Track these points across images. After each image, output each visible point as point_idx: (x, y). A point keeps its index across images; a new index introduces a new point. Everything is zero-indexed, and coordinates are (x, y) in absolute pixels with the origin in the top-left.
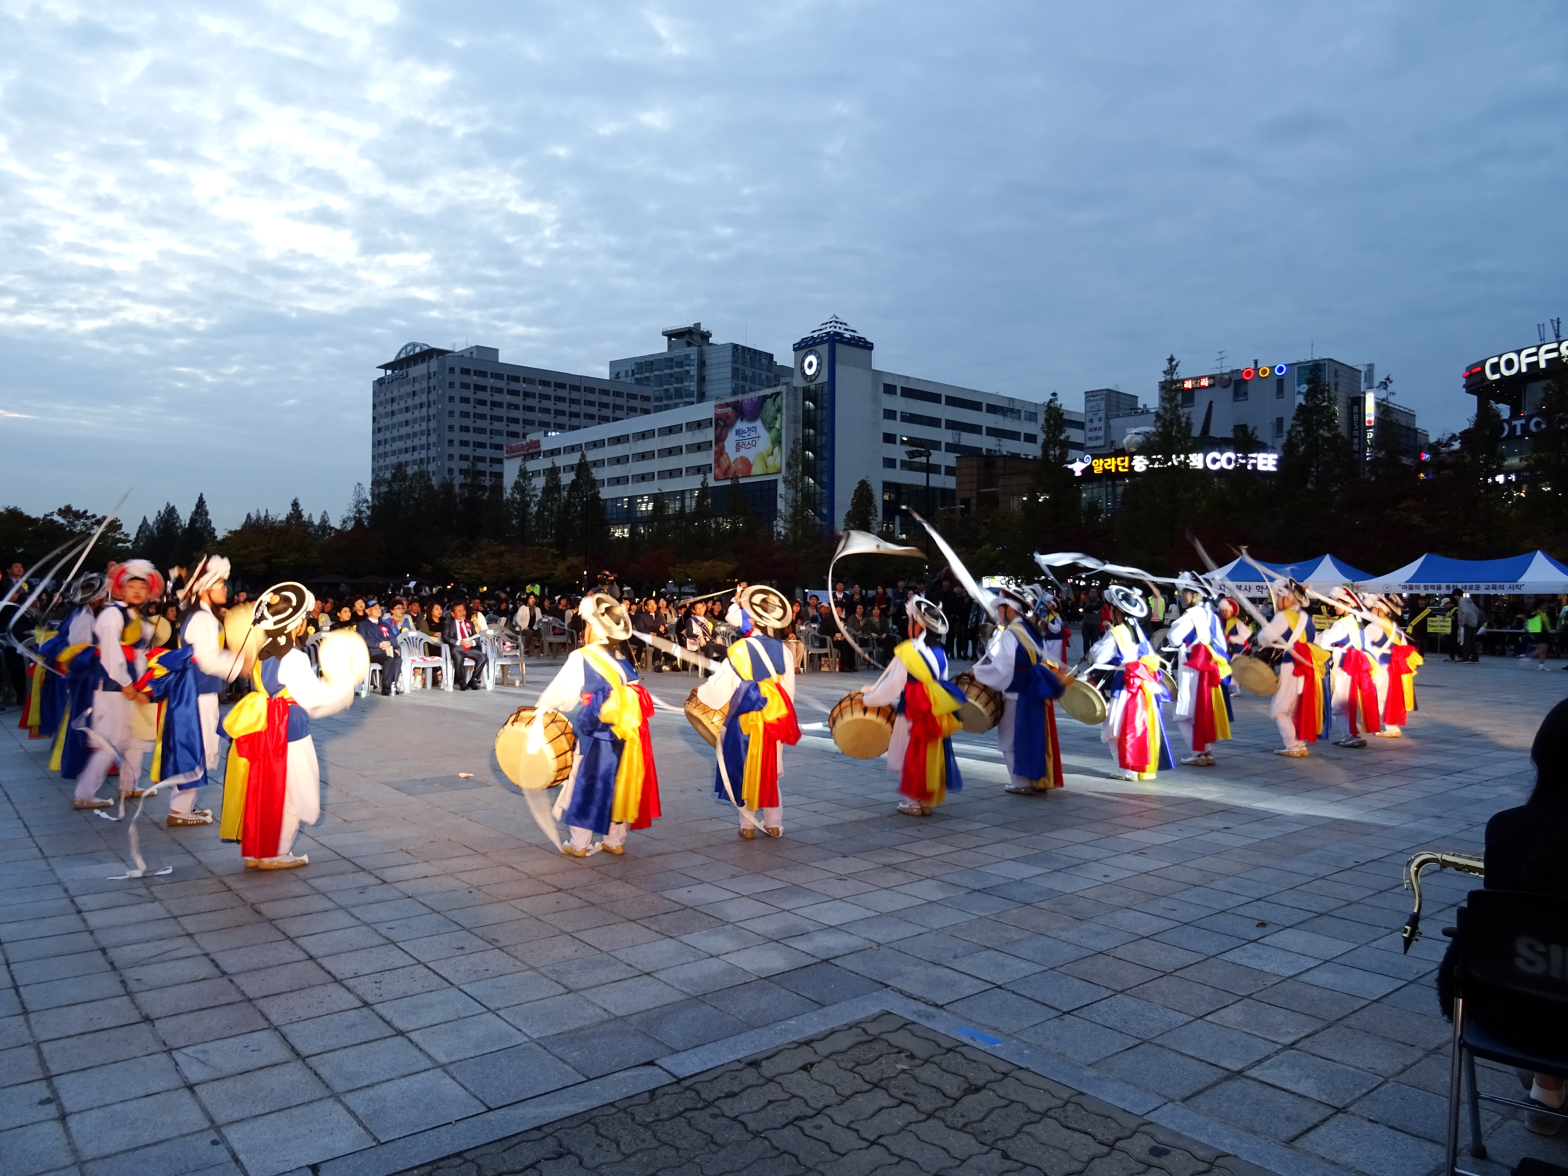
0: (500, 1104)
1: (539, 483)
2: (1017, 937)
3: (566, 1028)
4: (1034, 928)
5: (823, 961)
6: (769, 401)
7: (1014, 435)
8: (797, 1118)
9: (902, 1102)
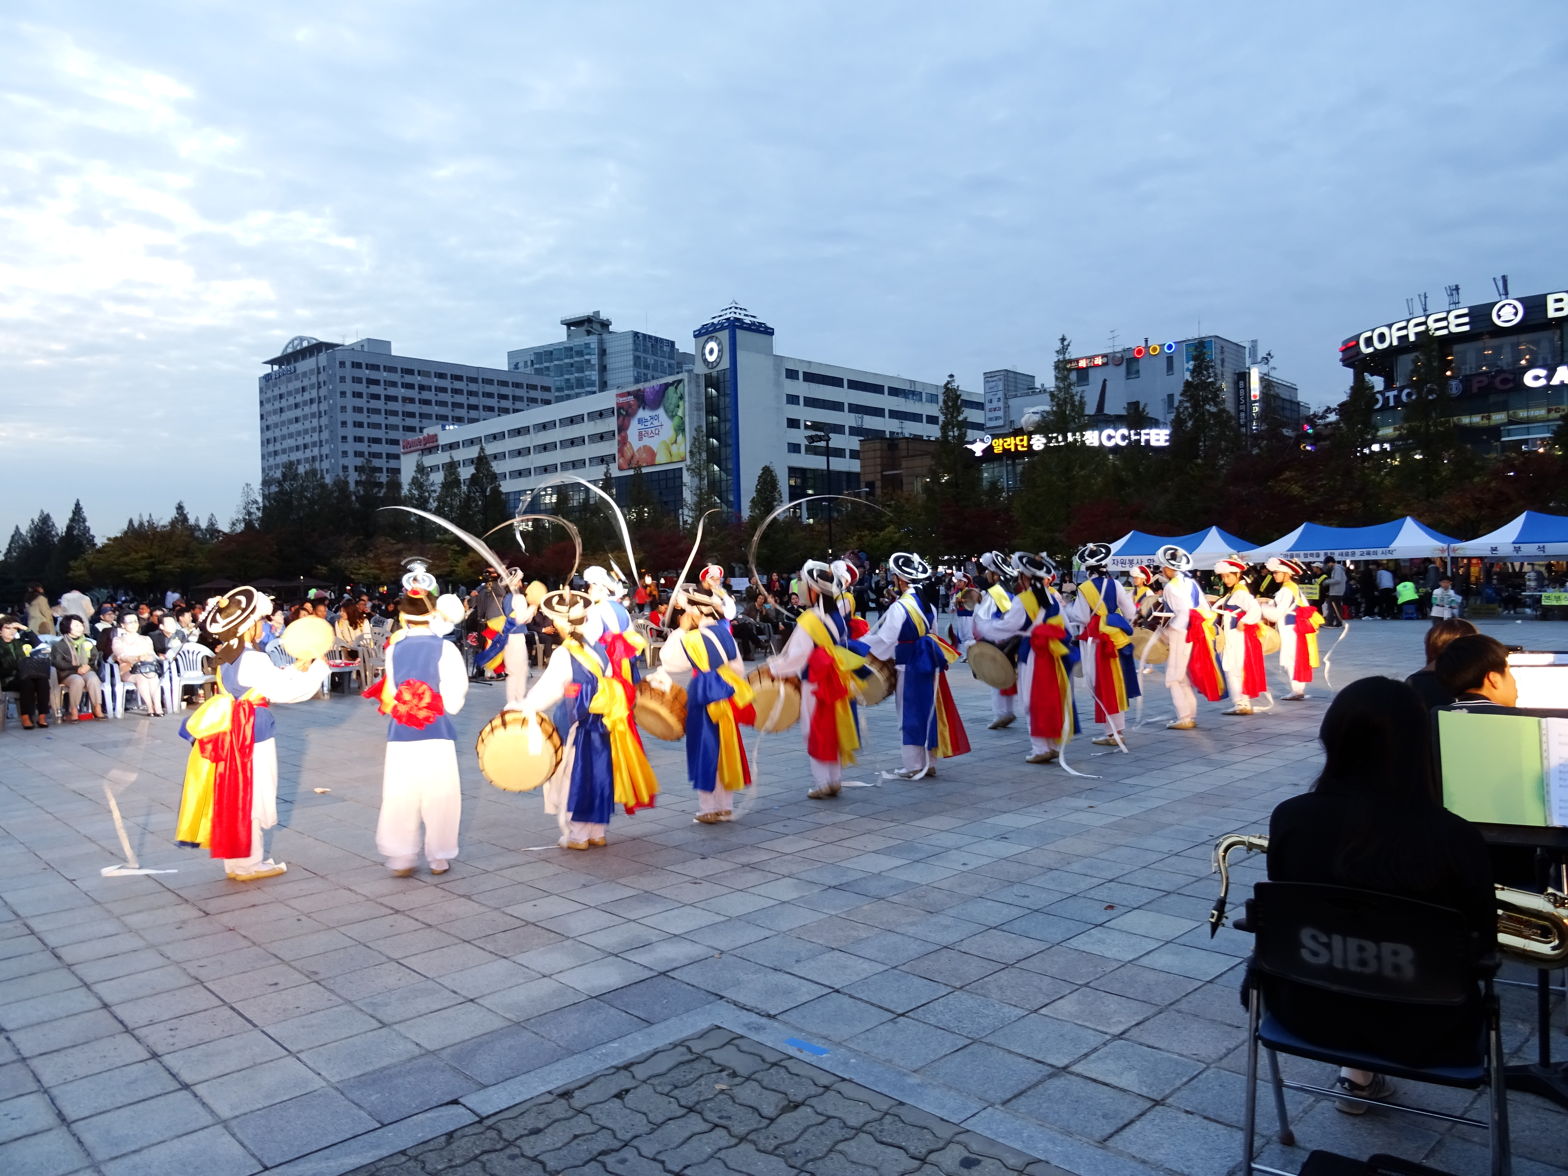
0: (278, 1161)
1: (438, 478)
2: (864, 936)
3: (370, 1068)
4: (882, 924)
5: (660, 974)
6: (671, 389)
7: (916, 417)
8: (603, 1153)
9: (717, 1126)
